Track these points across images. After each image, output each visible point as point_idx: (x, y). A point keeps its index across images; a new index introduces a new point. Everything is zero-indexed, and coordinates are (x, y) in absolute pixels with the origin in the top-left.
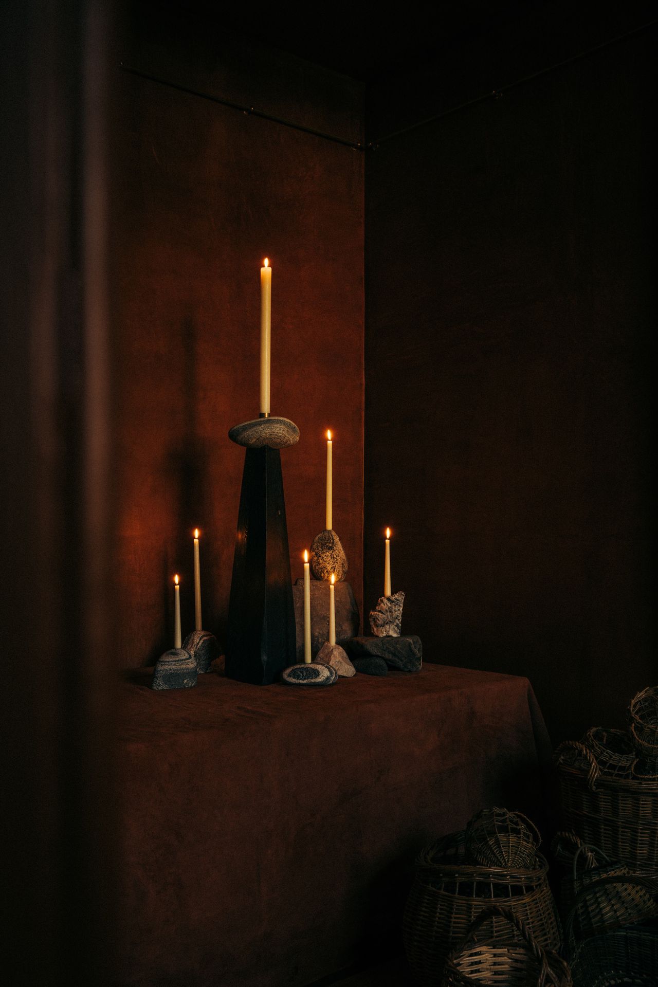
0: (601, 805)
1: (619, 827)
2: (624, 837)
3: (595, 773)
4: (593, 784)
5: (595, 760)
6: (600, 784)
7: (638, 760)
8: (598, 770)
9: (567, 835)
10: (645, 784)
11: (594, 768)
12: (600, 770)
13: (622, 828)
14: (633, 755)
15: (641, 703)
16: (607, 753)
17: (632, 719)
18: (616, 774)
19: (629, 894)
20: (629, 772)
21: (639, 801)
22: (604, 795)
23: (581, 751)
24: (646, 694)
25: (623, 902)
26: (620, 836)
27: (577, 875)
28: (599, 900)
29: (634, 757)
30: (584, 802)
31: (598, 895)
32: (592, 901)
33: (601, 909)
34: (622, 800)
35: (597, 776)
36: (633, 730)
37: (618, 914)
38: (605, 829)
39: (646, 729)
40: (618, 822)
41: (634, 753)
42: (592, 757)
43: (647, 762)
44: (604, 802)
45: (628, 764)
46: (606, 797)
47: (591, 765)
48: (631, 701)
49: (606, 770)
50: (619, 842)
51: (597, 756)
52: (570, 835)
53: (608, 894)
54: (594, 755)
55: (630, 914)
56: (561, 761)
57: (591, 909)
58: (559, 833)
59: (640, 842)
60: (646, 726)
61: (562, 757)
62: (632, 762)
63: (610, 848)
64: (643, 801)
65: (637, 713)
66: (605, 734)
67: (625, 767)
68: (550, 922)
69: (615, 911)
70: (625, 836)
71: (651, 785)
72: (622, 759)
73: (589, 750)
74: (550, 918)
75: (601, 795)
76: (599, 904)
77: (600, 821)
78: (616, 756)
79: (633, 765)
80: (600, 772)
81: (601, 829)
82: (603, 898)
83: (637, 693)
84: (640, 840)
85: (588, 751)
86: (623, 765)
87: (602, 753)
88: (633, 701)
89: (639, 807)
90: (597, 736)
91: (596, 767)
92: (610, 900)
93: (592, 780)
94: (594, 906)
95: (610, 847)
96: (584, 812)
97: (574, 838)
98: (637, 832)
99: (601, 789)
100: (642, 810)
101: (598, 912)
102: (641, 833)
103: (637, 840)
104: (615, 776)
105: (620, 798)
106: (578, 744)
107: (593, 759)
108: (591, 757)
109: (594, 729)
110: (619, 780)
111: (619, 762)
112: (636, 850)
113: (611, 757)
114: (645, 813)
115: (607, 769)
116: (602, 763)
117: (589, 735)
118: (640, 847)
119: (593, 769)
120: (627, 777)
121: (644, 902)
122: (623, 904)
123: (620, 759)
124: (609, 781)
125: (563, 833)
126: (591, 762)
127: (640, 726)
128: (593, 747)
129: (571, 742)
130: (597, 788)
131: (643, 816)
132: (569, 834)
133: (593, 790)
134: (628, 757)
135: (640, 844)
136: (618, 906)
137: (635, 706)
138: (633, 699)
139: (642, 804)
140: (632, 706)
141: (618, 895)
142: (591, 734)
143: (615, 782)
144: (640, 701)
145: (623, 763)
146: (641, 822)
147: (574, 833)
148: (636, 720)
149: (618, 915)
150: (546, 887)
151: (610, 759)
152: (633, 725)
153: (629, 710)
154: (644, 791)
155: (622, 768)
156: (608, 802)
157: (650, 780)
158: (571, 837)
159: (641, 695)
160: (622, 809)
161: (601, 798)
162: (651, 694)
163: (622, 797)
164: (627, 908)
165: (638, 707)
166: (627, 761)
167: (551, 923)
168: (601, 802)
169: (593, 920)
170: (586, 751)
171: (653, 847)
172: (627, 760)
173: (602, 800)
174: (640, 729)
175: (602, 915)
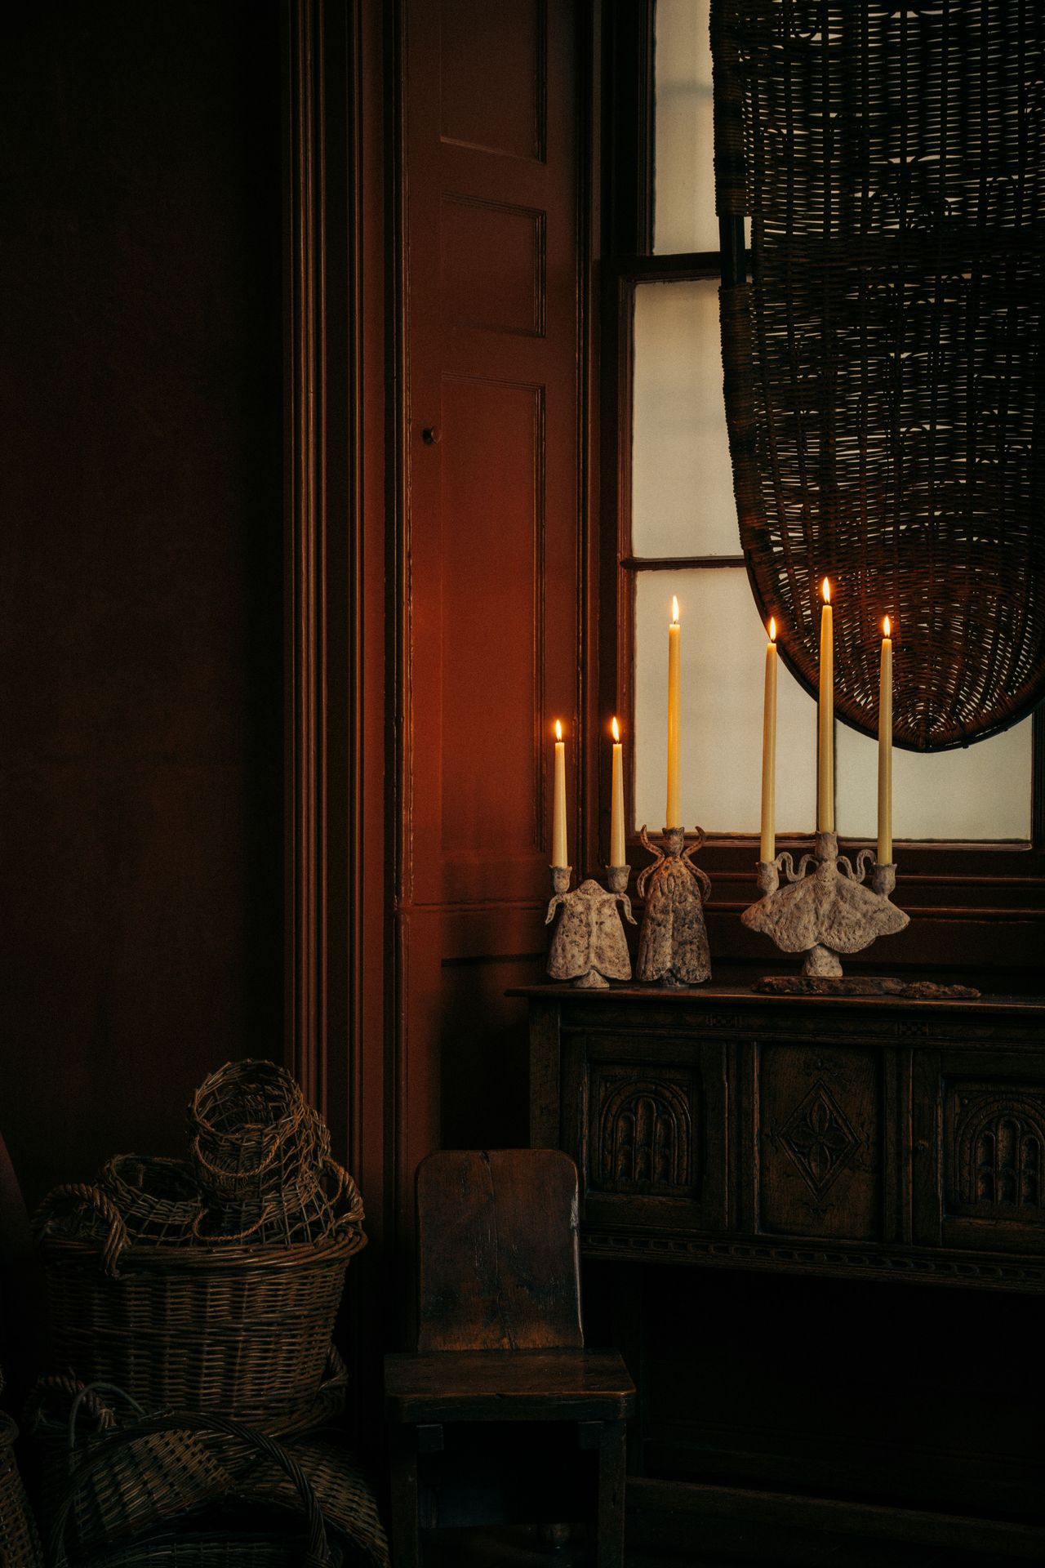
0: (130, 1306)
1: (164, 1347)
2: (174, 1367)
3: (119, 1242)
4: (114, 1267)
5: (119, 1216)
6: (128, 1263)
7: (206, 1211)
8: (125, 1235)
9: (58, 1380)
10: (218, 1252)
11: (116, 1232)
12: (129, 1235)
13: (171, 1348)
14: (196, 1202)
15: (215, 1098)
16: (144, 1201)
17: (194, 1128)
18: (162, 1242)
19: (179, 1460)
20: (188, 1236)
21: (205, 1287)
22: (136, 1286)
23: (92, 1199)
24: (225, 1077)
25: (166, 1475)
26: (167, 1366)
27: (76, 1440)
28: (120, 1477)
29: (200, 1205)
30: (95, 1308)
31: (117, 1469)
32: (106, 1483)
33: (122, 1495)
34: (173, 1291)
35: (123, 1246)
36: (197, 1147)
37: (155, 1497)
38: (136, 1357)
39: (223, 1144)
40: (164, 1336)
41: (199, 1198)
42: (114, 1209)
43: (225, 1213)
44: (136, 1299)
45: (187, 1220)
46: (143, 1289)
47: (111, 1226)
48: (194, 1093)
49: (141, 1236)
50: (163, 1377)
51: (123, 1208)
52: (65, 1379)
53: (137, 1465)
54: (119, 1207)
55: (177, 1494)
56: (49, 1231)
57: (102, 1497)
58: (41, 1381)
59: (205, 1371)
60: (222, 1138)
61: (50, 1223)
62: (195, 1216)
63: (146, 1395)
64: (213, 1287)
65: (207, 1117)
66: (141, 1166)
67: (180, 1226)
68: (17, 1534)
69: (150, 1493)
70: (179, 1363)
71: (231, 1254)
72: (174, 1210)
73: (108, 1197)
74: (19, 1528)
75: (130, 1286)
76: (118, 1485)
77: (128, 1340)
78: (163, 1206)
79: (196, 1222)
80: (128, 1240)
81: (128, 1357)
82: (128, 1473)
83: (206, 1077)
84: (207, 1368)
85: (105, 1199)
86: (176, 1223)
87: (134, 1201)
88: (198, 1092)
89: (205, 1300)
90: (126, 1172)
91: (122, 1230)
92: (141, 1474)
93: (113, 1257)
94: (108, 1492)
95: (146, 1392)
96: (97, 1329)
97: (73, 1384)
98: (201, 1352)
99: (130, 1273)
100: (211, 1307)
101: (117, 1500)
102: (209, 1353)
103: (200, 1368)
104: (160, 1245)
105: (168, 1286)
106: (85, 1188)
107: (115, 1214)
108: (112, 1211)
109: (119, 1159)
110: (167, 1250)
111: (168, 1217)
112: (199, 1388)
113: (152, 1207)
114: (219, 1311)
115: (144, 1233)
116: (133, 1222)
117: (109, 1169)
118: (206, 1382)
119: (115, 1235)
120: (185, 1243)
121: (207, 1470)
122: (166, 1477)
123: (171, 1211)
124: (146, 1254)
125: (51, 1379)
126: (110, 1221)
127: (210, 1138)
128: (115, 1191)
129: (69, 1187)
130: (122, 1273)
131: (213, 1317)
132: (61, 1379)
133: (113, 1277)
134: (186, 1206)
135: (207, 1375)
136: (156, 1482)
137: (203, 1104)
138: (199, 1088)
139: (212, 1294)
140: (196, 1102)
141: (157, 1464)
142: (112, 1167)
143: (159, 1255)
144: (213, 1093)
145: (177, 1220)
146: (209, 1330)
147: (73, 1373)
148: (204, 1127)
149: (155, 1499)
150: (12, 1467)
151: (150, 1213)
152: (198, 1138)
153: (190, 1110)
154: (214, 1265)
155: (174, 1230)
156: (145, 1299)
157: (227, 1243)
158: (67, 1384)
159: (215, 1079)
160: (172, 1310)
161: (130, 1293)
162: (236, 1076)
163: (173, 1283)
164: (172, 1485)
165: (209, 1105)
166: (188, 1213)
167: (20, 1537)
168: (130, 1300)
169: (105, 1519)
170: (101, 1199)
171: (232, 1378)
172: (186, 1211)
173: (133, 1296)
174: (209, 1145)
175: (125, 1505)
